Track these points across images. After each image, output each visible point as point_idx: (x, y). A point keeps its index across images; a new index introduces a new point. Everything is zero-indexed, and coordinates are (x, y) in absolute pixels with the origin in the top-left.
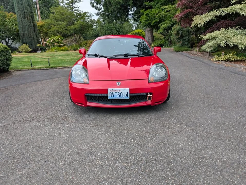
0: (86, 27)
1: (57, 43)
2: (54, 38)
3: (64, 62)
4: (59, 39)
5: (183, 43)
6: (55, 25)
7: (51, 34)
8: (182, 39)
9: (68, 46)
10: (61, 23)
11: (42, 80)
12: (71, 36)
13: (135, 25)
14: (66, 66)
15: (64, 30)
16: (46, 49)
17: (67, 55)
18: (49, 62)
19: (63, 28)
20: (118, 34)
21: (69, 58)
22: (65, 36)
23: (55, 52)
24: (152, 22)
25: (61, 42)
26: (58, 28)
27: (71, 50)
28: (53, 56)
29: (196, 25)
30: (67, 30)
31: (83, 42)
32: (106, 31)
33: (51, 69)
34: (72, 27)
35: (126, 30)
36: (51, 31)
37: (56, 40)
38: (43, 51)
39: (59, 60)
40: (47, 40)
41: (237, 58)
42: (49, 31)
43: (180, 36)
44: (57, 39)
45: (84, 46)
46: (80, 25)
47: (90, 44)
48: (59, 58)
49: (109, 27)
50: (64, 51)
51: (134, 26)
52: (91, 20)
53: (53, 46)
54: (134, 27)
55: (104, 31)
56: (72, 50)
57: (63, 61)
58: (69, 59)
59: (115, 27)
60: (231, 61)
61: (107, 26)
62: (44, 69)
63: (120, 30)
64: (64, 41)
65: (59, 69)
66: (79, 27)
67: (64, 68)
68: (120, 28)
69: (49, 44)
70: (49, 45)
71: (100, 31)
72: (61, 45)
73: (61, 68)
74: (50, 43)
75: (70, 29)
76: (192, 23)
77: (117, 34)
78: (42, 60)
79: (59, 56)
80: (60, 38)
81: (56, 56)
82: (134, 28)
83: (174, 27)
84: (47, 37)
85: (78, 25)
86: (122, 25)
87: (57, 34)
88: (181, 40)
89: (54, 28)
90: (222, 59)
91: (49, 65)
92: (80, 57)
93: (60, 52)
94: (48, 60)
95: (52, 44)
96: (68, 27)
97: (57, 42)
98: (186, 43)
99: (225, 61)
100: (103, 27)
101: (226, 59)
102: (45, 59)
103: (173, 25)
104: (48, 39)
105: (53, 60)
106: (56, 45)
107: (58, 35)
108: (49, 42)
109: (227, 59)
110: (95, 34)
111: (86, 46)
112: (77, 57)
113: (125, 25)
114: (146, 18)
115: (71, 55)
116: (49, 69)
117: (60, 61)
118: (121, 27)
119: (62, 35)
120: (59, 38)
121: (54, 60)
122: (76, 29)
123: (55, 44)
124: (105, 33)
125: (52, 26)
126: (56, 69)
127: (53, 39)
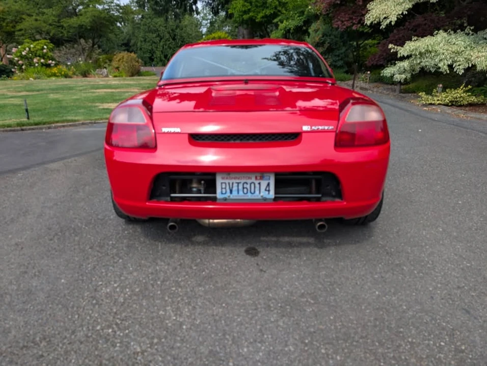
0: (107, 21)
1: (38, 58)
2: (32, 46)
3: (65, 108)
4: (44, 49)
5: (334, 63)
6: (29, 15)
7: (23, 35)
8: (331, 54)
9: (67, 65)
10: (45, 10)
11: (14, 171)
12: (71, 41)
13: (207, 22)
14: (75, 121)
15: (53, 26)
16: (13, 72)
17: (70, 88)
18: (27, 110)
19: (50, 22)
20: (171, 40)
21: (78, 97)
22: (57, 42)
23: (35, 79)
24: (257, 15)
25: (48, 57)
26: (39, 22)
27: (74, 74)
28: (33, 91)
29: (376, 22)
30: (62, 27)
31: (101, 57)
32: (147, 34)
33: (33, 129)
34: (74, 21)
35: (188, 33)
36: (21, 30)
37: (37, 51)
38: (5, 76)
39: (51, 103)
40: (14, 50)
41: (473, 99)
42: (18, 28)
43: (327, 49)
44: (39, 47)
45: (106, 65)
46: (93, 18)
47: (119, 61)
48: (52, 96)
49: (152, 26)
50: (57, 76)
51: (204, 24)
52: (118, 5)
53: (31, 66)
54: (204, 28)
55: (142, 34)
56: (77, 75)
57: (64, 104)
58: (77, 99)
59: (165, 27)
60: (461, 106)
61: (149, 23)
62: (14, 131)
63: (176, 34)
64: (56, 54)
65: (57, 130)
66: (90, 22)
67: (70, 125)
68: (176, 29)
69: (18, 61)
70: (20, 62)
71: (133, 33)
72: (51, 61)
73: (64, 126)
74: (22, 57)
75: (69, 26)
76: (367, 16)
77: (169, 41)
78: (7, 101)
79: (49, 92)
80: (45, 47)
81: (42, 90)
82: (204, 30)
83: (314, 26)
84: (12, 43)
85: (87, 18)
86: (180, 22)
87: (38, 37)
88: (330, 57)
89: (28, 23)
90: (438, 100)
91: (28, 118)
92: (103, 93)
93: (49, 79)
94: (24, 102)
95: (28, 60)
96: (64, 20)
97: (39, 56)
98: (340, 63)
99: (447, 105)
100: (139, 26)
101: (448, 100)
102: (12, 97)
103: (308, 23)
104: (16, 47)
105: (36, 102)
106: (38, 63)
107: (40, 40)
108: (19, 54)
109: (450, 102)
110: (123, 40)
111: (111, 67)
112: (97, 94)
113: (186, 23)
114: (243, 6)
115: (81, 88)
116: (30, 129)
117: (54, 105)
118: (177, 27)
119: (49, 39)
120: (43, 47)
121: (38, 103)
122: (83, 25)
123: (35, 60)
124: (143, 38)
125: (24, 16)
126: (49, 128)
127: (30, 48)
